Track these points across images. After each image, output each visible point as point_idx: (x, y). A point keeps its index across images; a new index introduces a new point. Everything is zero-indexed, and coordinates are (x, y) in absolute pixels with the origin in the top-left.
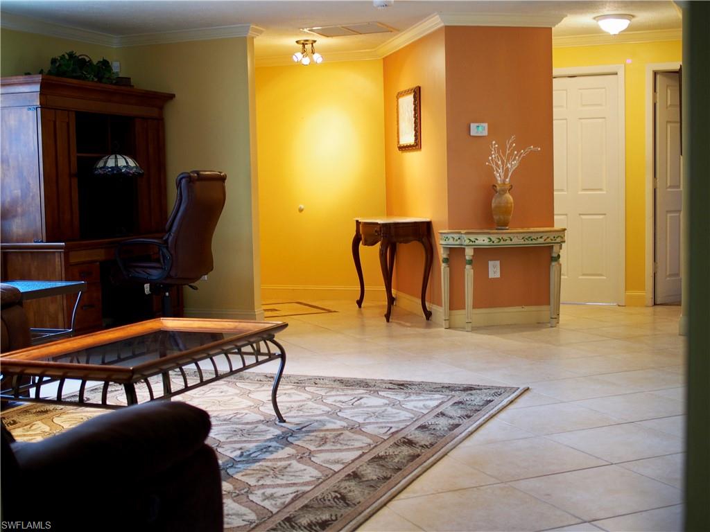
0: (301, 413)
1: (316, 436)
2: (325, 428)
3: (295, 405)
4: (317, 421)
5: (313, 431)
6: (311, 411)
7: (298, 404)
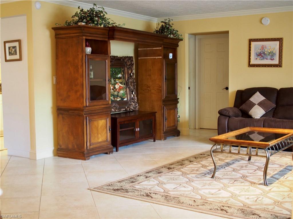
0: (204, 182)
1: (200, 172)
2: (196, 175)
3: (207, 187)
4: (198, 178)
5: (200, 174)
6: (200, 183)
7: (205, 187)
